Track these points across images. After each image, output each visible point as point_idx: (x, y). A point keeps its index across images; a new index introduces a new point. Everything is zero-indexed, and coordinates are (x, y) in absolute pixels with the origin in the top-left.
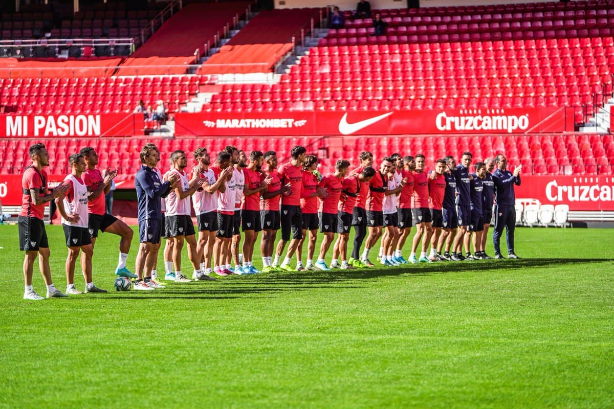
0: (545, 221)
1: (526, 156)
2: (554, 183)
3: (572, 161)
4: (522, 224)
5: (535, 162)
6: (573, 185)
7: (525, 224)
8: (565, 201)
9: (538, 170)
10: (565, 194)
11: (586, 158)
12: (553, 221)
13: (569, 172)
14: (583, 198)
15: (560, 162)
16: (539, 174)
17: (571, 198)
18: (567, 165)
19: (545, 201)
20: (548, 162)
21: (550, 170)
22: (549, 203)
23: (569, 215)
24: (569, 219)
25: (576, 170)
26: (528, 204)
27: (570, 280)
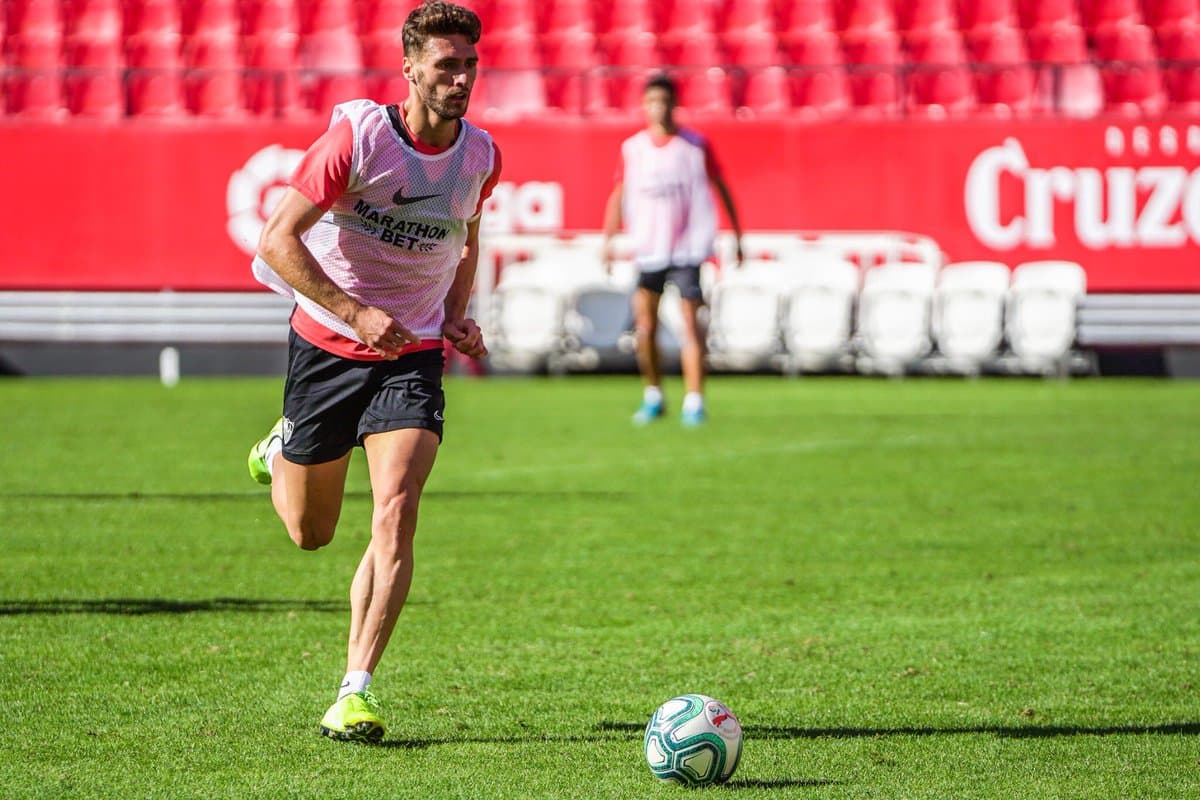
0: (968, 344)
1: (869, 21)
2: (1011, 155)
3: (1101, 47)
4: (846, 360)
5: (915, 49)
6: (1104, 162)
7: (865, 363)
8: (1067, 244)
9: (925, 87)
10: (1064, 212)
11: (1166, 28)
12: (1004, 346)
13: (1083, 96)
14: (1155, 231)
15: (1038, 50)
16: (935, 111)
17: (1091, 231)
18: (1071, 64)
19: (962, 246)
20: (977, 49)
21: (989, 90)
22: (984, 253)
23: (1086, 315)
24: (1090, 334)
25: (1116, 91)
26: (879, 261)
27: (1109, 638)
